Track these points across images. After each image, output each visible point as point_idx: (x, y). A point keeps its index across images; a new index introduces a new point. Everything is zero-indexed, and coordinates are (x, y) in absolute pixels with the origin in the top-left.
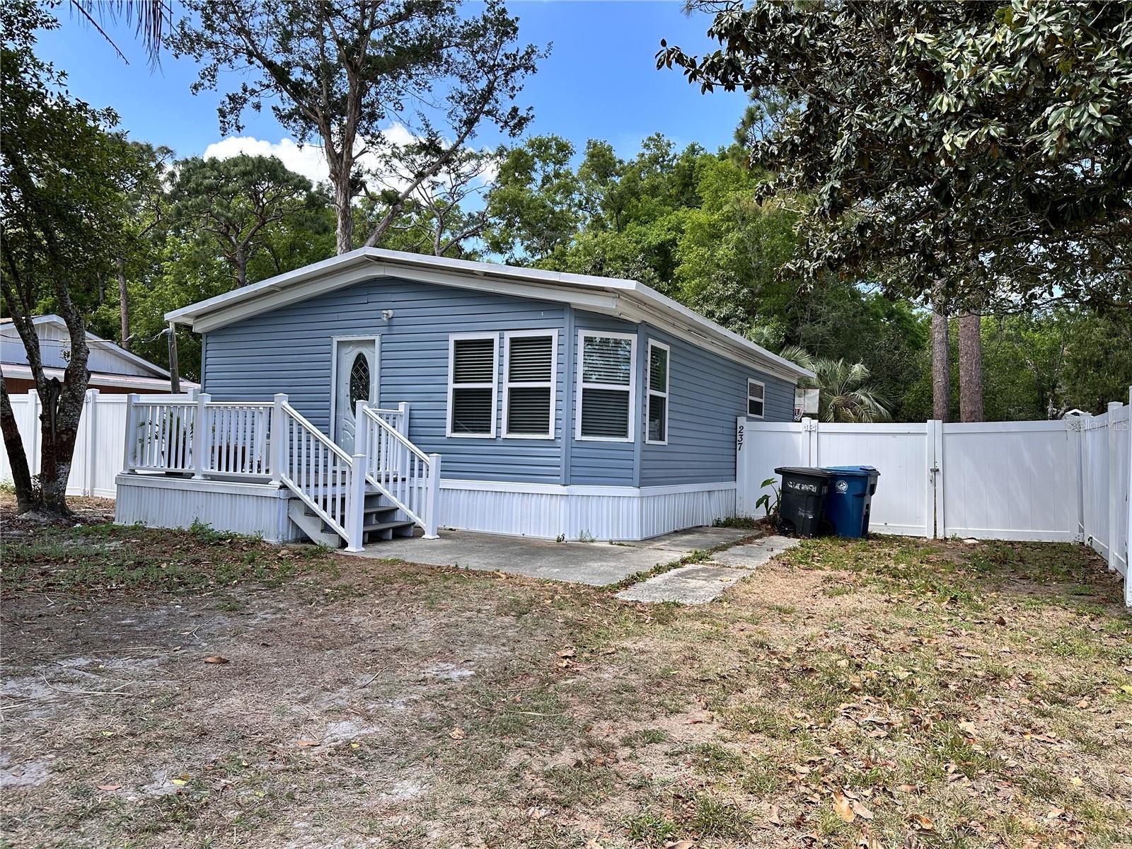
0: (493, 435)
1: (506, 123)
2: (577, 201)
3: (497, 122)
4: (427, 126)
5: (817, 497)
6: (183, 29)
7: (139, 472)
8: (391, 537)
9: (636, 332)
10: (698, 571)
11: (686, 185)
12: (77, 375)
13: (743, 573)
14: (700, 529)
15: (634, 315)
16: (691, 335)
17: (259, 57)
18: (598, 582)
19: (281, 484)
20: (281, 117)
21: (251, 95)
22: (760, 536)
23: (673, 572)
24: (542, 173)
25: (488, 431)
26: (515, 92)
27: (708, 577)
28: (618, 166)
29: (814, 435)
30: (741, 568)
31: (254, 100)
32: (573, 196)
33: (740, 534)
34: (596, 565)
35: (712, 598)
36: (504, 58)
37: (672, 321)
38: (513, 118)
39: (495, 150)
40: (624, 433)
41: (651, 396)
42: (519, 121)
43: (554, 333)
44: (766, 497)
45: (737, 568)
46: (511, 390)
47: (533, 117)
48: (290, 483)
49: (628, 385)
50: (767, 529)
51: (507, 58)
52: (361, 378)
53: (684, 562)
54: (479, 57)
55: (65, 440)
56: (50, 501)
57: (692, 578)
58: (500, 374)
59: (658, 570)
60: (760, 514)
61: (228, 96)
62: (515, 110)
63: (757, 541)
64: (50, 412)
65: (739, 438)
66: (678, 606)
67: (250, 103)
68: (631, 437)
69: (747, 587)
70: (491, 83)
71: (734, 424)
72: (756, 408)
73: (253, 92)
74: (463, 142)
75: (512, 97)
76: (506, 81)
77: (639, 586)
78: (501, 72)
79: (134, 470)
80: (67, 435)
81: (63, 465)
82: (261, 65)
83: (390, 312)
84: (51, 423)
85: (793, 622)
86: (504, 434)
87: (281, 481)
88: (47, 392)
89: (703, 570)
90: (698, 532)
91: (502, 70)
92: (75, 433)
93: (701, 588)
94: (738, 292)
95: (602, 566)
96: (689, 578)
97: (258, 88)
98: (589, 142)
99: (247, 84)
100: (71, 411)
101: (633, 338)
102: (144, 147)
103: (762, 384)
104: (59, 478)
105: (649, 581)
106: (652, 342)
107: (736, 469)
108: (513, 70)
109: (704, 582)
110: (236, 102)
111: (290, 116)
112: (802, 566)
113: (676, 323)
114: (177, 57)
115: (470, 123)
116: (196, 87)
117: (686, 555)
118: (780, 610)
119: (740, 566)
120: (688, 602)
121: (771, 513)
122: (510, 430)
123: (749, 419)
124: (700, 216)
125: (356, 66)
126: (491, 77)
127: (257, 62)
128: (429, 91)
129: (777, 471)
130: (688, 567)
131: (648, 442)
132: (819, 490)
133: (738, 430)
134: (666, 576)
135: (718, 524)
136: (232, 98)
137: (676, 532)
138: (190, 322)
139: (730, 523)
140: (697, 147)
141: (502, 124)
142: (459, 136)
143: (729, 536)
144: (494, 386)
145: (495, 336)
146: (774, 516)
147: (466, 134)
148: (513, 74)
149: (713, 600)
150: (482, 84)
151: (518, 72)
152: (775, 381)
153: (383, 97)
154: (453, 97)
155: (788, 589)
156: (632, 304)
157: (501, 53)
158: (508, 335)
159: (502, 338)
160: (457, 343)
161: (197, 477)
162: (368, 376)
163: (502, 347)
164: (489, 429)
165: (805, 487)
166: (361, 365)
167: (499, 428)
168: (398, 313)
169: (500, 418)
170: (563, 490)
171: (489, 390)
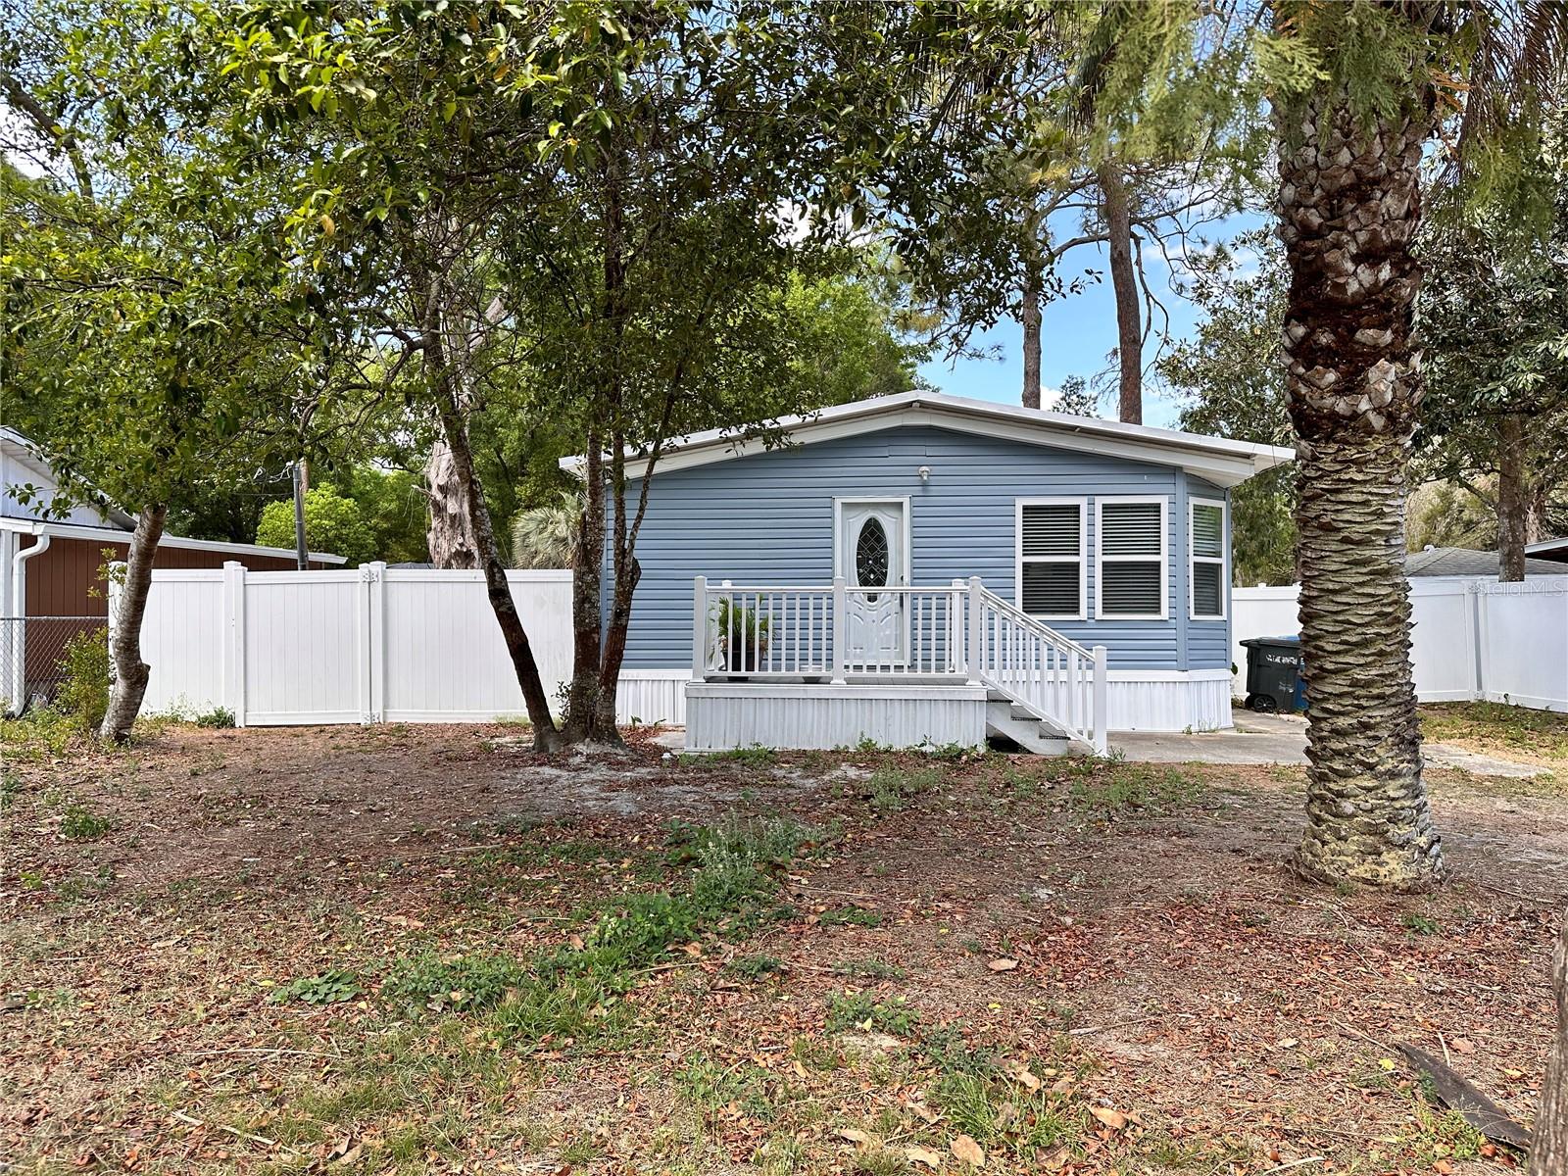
0: (1083, 614)
25: (1075, 612)
43: (1163, 500)
46: (1107, 564)
48: (996, 682)
58: (1091, 545)
83: (928, 469)
86: (1099, 615)
87: (982, 682)
101: (1223, 505)
122: (1107, 610)
129: (1245, 644)
144: (1082, 559)
145: (1081, 502)
158: (1100, 501)
159: (1091, 504)
160: (1026, 508)
161: (838, 681)
162: (885, 547)
163: (1091, 514)
164: (1076, 610)
165: (1286, 660)
166: (872, 533)
167: (1091, 607)
168: (937, 470)
169: (1091, 597)
170: (1183, 676)
171: (1075, 564)
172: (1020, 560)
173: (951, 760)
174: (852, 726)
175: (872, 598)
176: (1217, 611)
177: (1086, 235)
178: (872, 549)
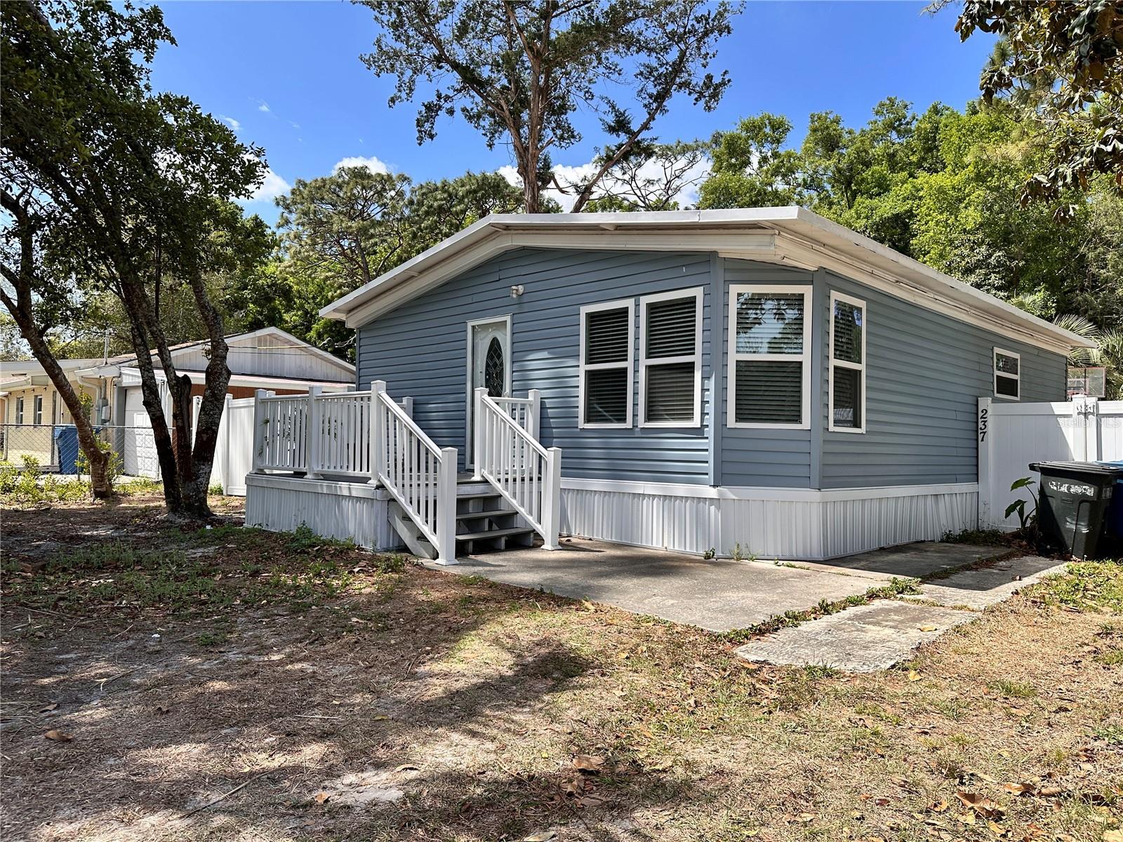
0: (629, 425)
1: (701, 93)
2: (800, 181)
3: (690, 94)
4: (613, 107)
5: (1094, 503)
6: (379, 46)
7: (267, 471)
8: (503, 547)
9: (811, 283)
10: (887, 611)
11: (929, 150)
12: (216, 373)
13: (961, 618)
14: (921, 546)
15: (808, 261)
16: (901, 288)
17: (447, 61)
18: (721, 626)
19: (378, 483)
20: (470, 118)
21: (446, 101)
22: (1007, 557)
23: (851, 610)
24: (758, 154)
25: (624, 420)
26: (708, 60)
27: (902, 622)
28: (846, 136)
29: (1092, 419)
30: (961, 608)
31: (448, 105)
32: (797, 175)
33: (977, 552)
34: (733, 596)
35: (892, 663)
36: (695, 23)
37: (869, 269)
38: (708, 88)
39: (711, 138)
40: (797, 418)
41: (836, 368)
42: (715, 90)
43: (698, 293)
44: (1020, 503)
45: (954, 608)
46: (650, 368)
47: (729, 81)
48: (387, 483)
49: (801, 353)
50: (1021, 546)
51: (698, 22)
52: (495, 365)
53: (872, 596)
54: (669, 29)
55: (205, 439)
56: (187, 502)
57: (874, 624)
58: (637, 349)
59: (825, 609)
60: (1013, 524)
61: (424, 104)
62: (709, 77)
63: (1001, 563)
64: (182, 410)
65: (981, 425)
66: (829, 674)
67: (444, 109)
68: (806, 423)
69: (964, 641)
70: (683, 54)
71: (975, 408)
72: (1007, 387)
73: (447, 98)
74: (654, 119)
75: (705, 66)
76: (699, 48)
77: (784, 634)
78: (692, 39)
79: (262, 470)
80: (207, 434)
81: (204, 465)
82: (450, 68)
83: (521, 288)
84: (183, 422)
85: (1027, 719)
86: (642, 424)
87: (379, 481)
88: (177, 390)
89: (897, 611)
90: (916, 549)
91: (694, 36)
92: (216, 433)
93: (883, 641)
94: (990, 256)
95: (743, 598)
96: (869, 623)
97: (451, 93)
98: (812, 116)
99: (441, 92)
100: (211, 410)
101: (807, 291)
102: (385, 177)
103: (1017, 356)
104: (199, 478)
105: (804, 627)
106: (836, 296)
107: (977, 466)
108: (706, 34)
109: (892, 631)
110: (431, 110)
111: (479, 116)
112: (1064, 606)
113: (876, 272)
114: (379, 76)
115: (661, 97)
116: (393, 100)
117: (877, 586)
118: (1008, 691)
119: (959, 604)
120: (847, 667)
121: (1028, 524)
122: (649, 418)
123: (995, 400)
124: (942, 179)
125: (538, 51)
126: (683, 47)
127: (447, 66)
128: (619, 74)
129: (1032, 467)
130: (877, 604)
131: (832, 428)
132: (1099, 493)
133: (980, 414)
134: (834, 618)
135: (949, 538)
136: (429, 107)
137: (882, 549)
138: (342, 317)
139: (967, 538)
140: (940, 107)
141: (696, 96)
142: (649, 114)
143: (958, 556)
144: (629, 365)
145: (629, 303)
146: (1032, 528)
147: (657, 109)
148: (706, 40)
149: (893, 667)
150: (673, 55)
151: (712, 36)
152: (1036, 352)
153: (573, 87)
154: (641, 73)
155: (1033, 647)
156: (801, 244)
157: (692, 17)
158: (645, 301)
159: (638, 305)
160: (588, 316)
161: (309, 476)
162: (502, 363)
163: (637, 317)
166: (495, 351)
167: (636, 415)
169: (636, 404)
170: (712, 493)
171: (625, 370)
172: (584, 367)
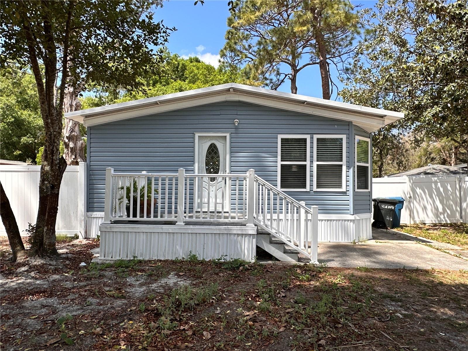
0: (308, 189)
43: (343, 137)
46: (319, 166)
48: (262, 225)
58: (312, 157)
86: (315, 189)
87: (254, 224)
122: (318, 187)
144: (307, 163)
145: (307, 137)
158: (316, 137)
159: (312, 138)
160: (282, 139)
161: (180, 223)
162: (219, 157)
163: (312, 143)
164: (305, 187)
165: (390, 207)
166: (213, 150)
167: (311, 185)
168: (243, 121)
169: (311, 181)
170: (352, 217)
171: (305, 166)
172: (280, 163)
173: (233, 269)
174: (187, 247)
175: (213, 179)
176: (367, 188)
177: (311, 62)
178: (212, 158)
